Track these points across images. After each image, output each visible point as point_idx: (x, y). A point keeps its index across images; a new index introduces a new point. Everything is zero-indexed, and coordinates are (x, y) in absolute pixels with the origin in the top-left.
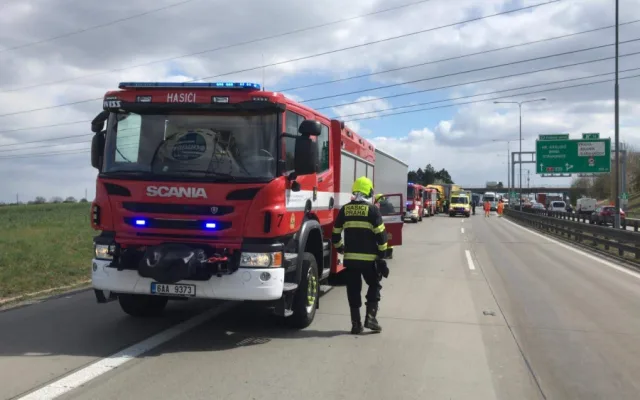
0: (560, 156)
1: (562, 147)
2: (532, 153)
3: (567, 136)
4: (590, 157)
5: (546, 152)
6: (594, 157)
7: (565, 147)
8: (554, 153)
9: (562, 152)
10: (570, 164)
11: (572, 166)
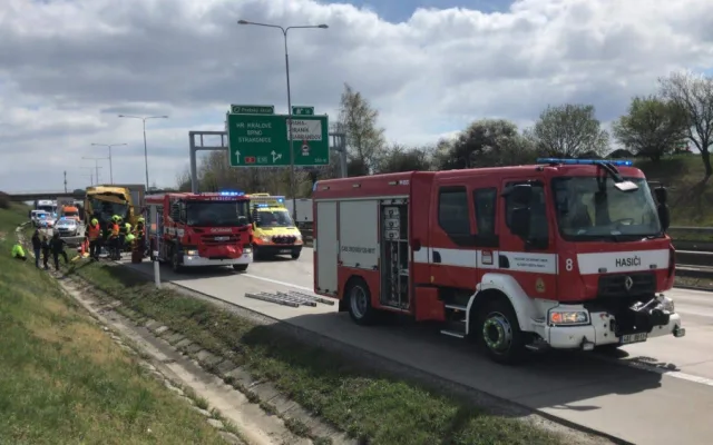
0: (262, 140)
1: (264, 125)
2: (222, 134)
3: (271, 109)
4: (303, 142)
5: (243, 132)
6: (308, 143)
7: (269, 125)
8: (255, 135)
9: (265, 133)
10: (277, 152)
11: (280, 156)
